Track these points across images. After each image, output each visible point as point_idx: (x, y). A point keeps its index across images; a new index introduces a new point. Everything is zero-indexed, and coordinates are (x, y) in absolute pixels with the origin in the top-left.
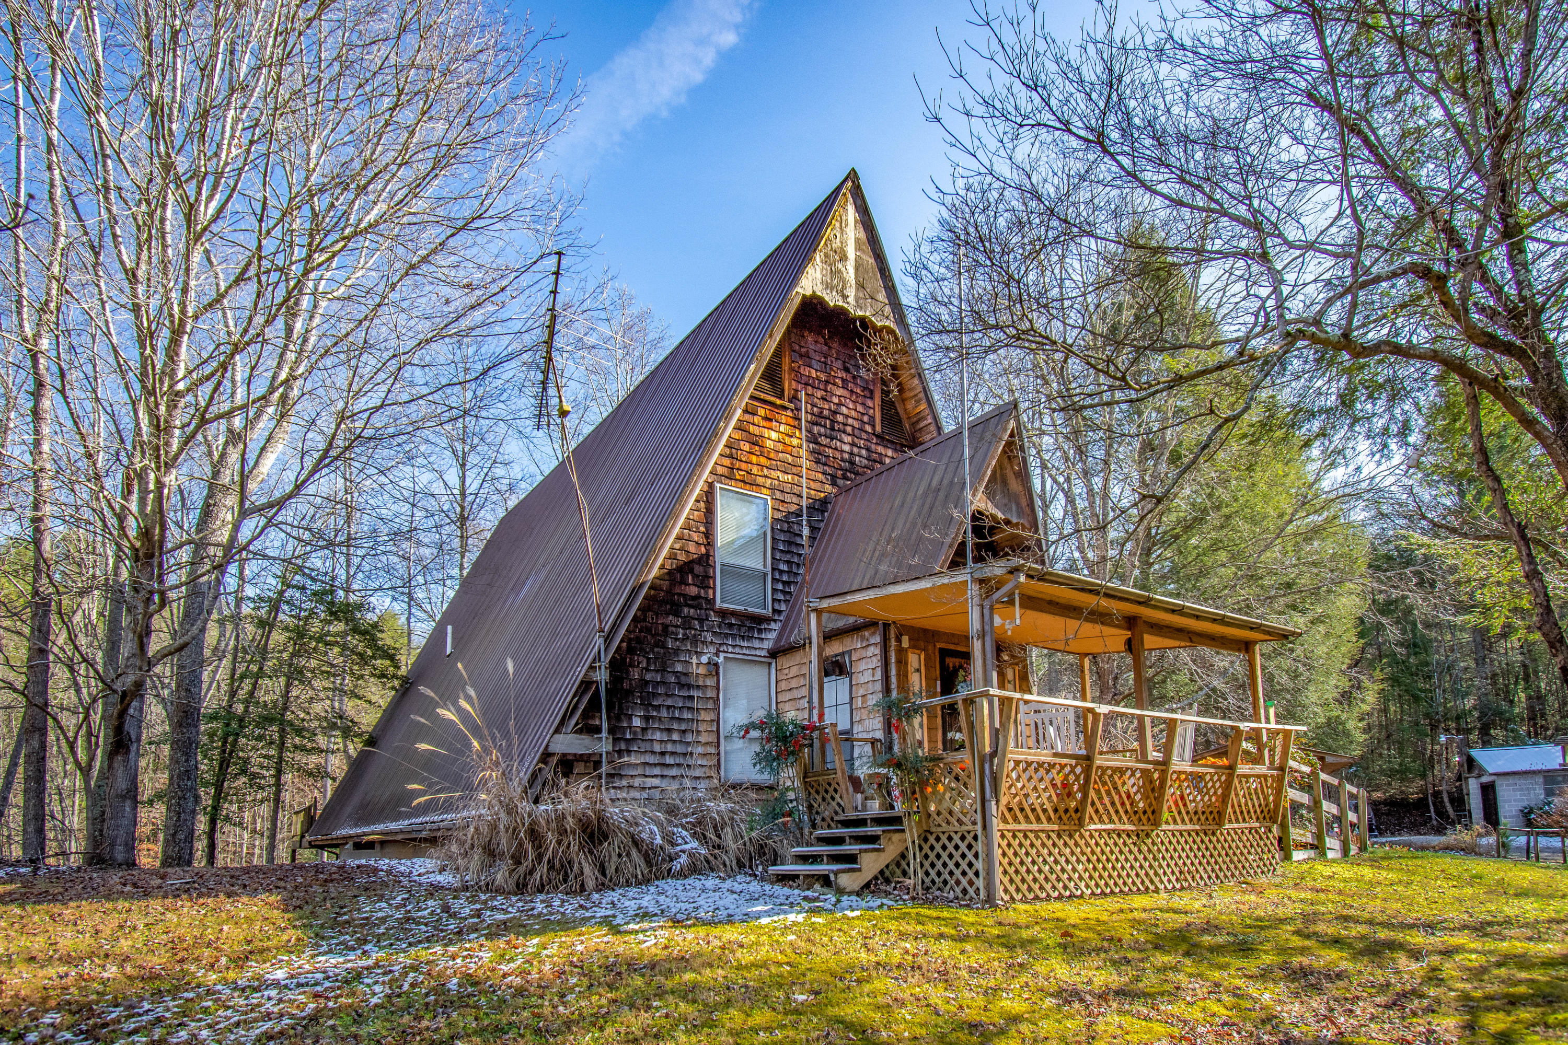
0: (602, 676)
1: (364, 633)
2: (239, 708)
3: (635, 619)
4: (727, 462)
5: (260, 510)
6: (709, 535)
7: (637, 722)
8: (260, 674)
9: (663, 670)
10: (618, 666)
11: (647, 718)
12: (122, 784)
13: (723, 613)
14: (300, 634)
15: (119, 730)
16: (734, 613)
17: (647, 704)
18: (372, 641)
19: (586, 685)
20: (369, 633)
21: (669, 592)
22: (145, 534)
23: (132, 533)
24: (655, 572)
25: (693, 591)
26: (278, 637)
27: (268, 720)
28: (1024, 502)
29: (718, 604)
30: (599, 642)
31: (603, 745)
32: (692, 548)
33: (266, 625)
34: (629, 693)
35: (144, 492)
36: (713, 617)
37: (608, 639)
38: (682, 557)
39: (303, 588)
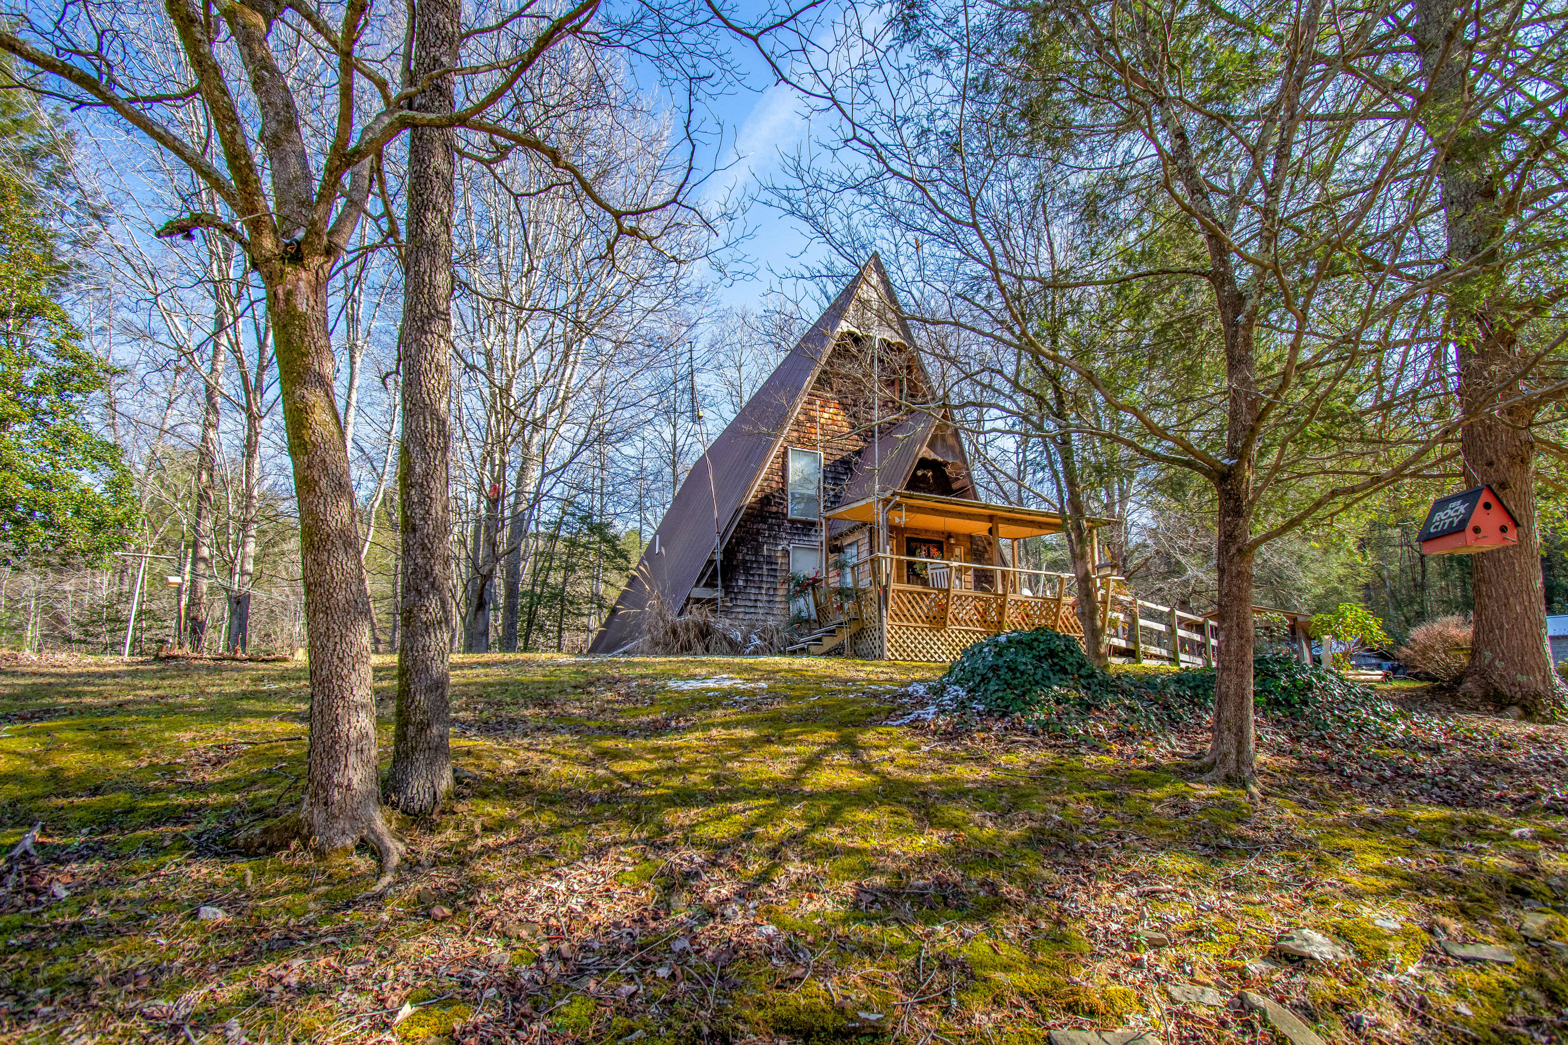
0: (718, 557)
1: (608, 542)
2: (538, 590)
3: (739, 525)
4: (795, 434)
5: (552, 473)
6: (784, 477)
7: (741, 583)
8: (550, 569)
9: (756, 554)
10: (729, 552)
11: (746, 581)
12: (481, 628)
13: (793, 522)
14: (572, 543)
15: (481, 596)
16: (799, 521)
17: (747, 572)
18: (614, 547)
19: (711, 562)
20: (612, 541)
21: (761, 510)
22: (494, 488)
23: (488, 488)
24: (750, 499)
25: (774, 509)
26: (560, 546)
27: (554, 596)
28: (957, 449)
29: (790, 516)
30: (718, 540)
31: (718, 594)
32: (774, 485)
33: (553, 538)
34: (737, 566)
35: (493, 465)
36: (787, 524)
37: (722, 539)
38: (768, 491)
39: (573, 515)
